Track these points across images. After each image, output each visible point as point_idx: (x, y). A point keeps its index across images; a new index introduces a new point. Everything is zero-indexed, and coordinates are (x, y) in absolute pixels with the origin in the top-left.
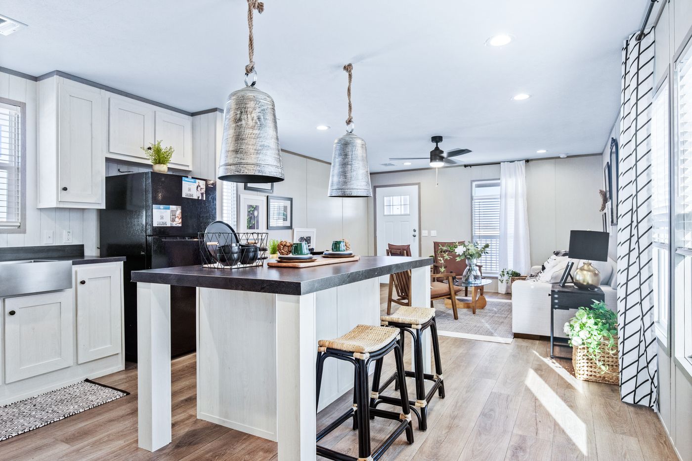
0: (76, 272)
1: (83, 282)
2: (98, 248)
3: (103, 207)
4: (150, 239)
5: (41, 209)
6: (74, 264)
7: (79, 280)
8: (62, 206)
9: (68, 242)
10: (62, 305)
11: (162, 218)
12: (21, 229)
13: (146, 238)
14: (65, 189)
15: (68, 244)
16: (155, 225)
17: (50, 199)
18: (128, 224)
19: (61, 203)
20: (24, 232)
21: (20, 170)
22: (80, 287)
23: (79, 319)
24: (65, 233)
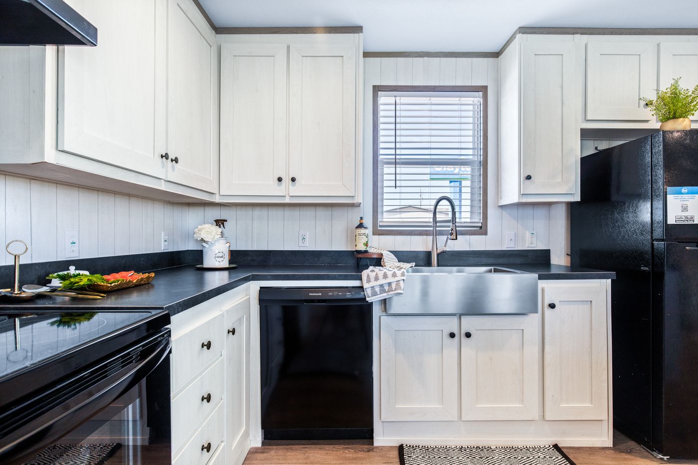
0: (543, 290)
1: (552, 306)
2: (567, 254)
3: (577, 198)
4: (659, 245)
5: (502, 207)
6: (540, 278)
7: (547, 303)
8: (525, 200)
9: (531, 245)
10: (524, 332)
11: (685, 209)
12: (482, 230)
13: (653, 244)
14: (529, 178)
15: (532, 249)
16: (671, 221)
17: (511, 194)
18: (617, 222)
19: (524, 195)
20: (486, 233)
21: (482, 163)
22: (548, 312)
23: (548, 357)
24: (528, 234)
